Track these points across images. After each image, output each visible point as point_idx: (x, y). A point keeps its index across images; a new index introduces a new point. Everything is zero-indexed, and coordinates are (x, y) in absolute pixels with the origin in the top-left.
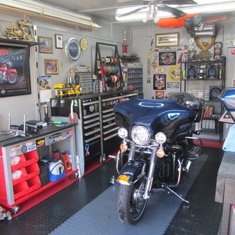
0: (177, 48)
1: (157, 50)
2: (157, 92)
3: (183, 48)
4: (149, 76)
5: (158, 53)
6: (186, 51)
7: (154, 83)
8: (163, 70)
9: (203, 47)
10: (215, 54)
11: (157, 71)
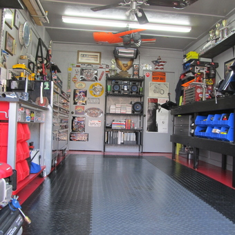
0: (99, 66)
1: (79, 66)
2: (76, 107)
3: (104, 66)
4: (69, 91)
5: (79, 69)
6: (107, 70)
7: (74, 98)
8: (84, 86)
9: (123, 68)
10: (134, 75)
11: (77, 86)
